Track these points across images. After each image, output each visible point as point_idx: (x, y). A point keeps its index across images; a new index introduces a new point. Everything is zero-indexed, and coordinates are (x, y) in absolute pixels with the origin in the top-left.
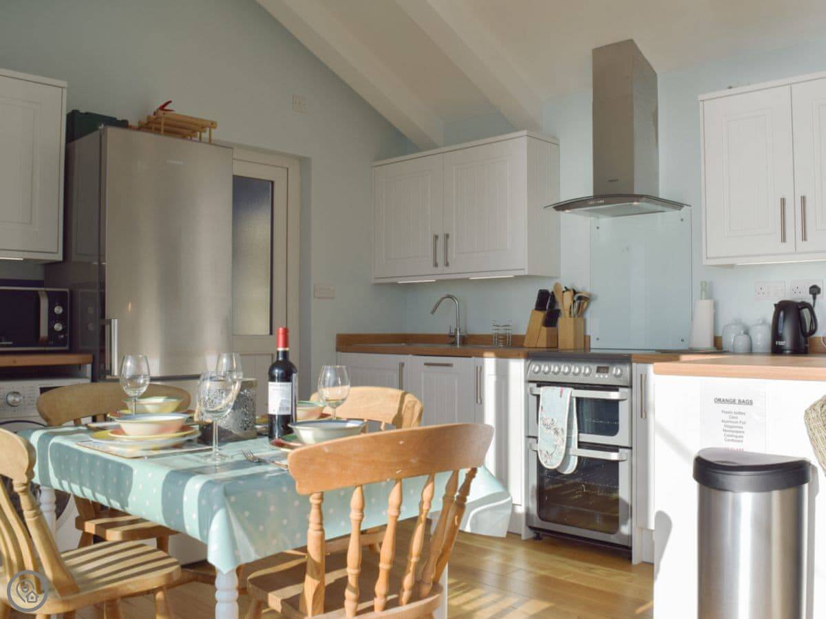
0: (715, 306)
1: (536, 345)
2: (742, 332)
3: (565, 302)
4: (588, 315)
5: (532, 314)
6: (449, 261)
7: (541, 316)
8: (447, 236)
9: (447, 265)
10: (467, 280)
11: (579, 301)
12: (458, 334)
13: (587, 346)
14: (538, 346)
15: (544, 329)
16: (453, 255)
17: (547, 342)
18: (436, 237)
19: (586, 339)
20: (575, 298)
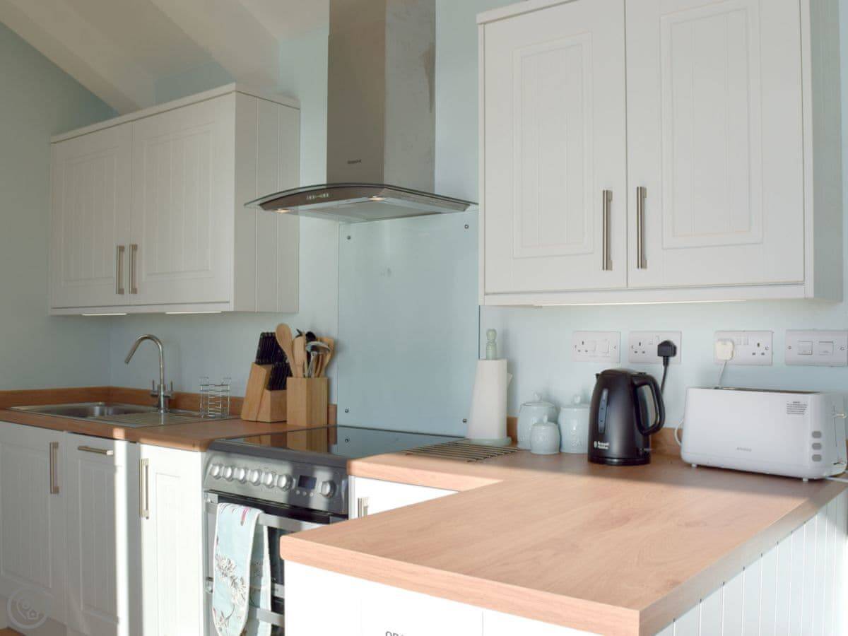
0: (511, 368)
1: (257, 418)
2: (545, 419)
3: (297, 355)
4: (334, 373)
5: (252, 368)
6: (137, 286)
7: (264, 372)
8: (135, 248)
9: (134, 291)
10: (163, 315)
11: (315, 353)
12: (162, 393)
13: (332, 422)
14: (259, 420)
15: (268, 393)
16: (143, 276)
17: (272, 414)
18: (121, 249)
19: (330, 410)
20: (309, 349)
